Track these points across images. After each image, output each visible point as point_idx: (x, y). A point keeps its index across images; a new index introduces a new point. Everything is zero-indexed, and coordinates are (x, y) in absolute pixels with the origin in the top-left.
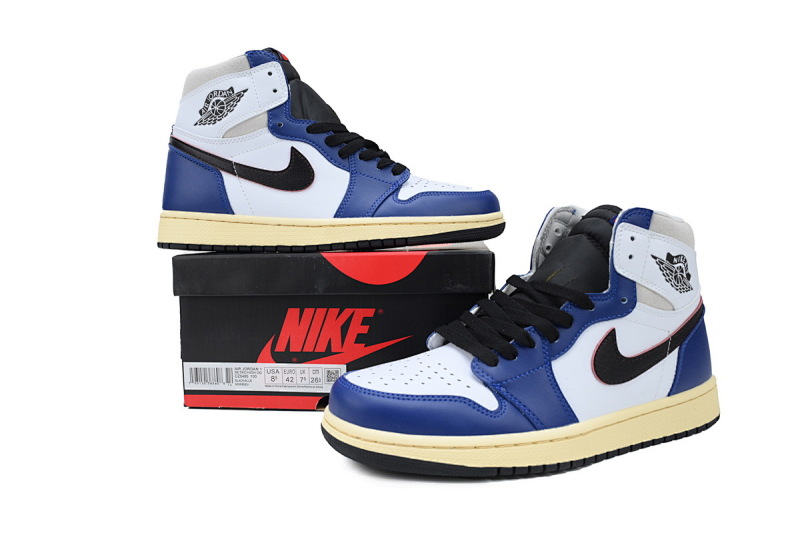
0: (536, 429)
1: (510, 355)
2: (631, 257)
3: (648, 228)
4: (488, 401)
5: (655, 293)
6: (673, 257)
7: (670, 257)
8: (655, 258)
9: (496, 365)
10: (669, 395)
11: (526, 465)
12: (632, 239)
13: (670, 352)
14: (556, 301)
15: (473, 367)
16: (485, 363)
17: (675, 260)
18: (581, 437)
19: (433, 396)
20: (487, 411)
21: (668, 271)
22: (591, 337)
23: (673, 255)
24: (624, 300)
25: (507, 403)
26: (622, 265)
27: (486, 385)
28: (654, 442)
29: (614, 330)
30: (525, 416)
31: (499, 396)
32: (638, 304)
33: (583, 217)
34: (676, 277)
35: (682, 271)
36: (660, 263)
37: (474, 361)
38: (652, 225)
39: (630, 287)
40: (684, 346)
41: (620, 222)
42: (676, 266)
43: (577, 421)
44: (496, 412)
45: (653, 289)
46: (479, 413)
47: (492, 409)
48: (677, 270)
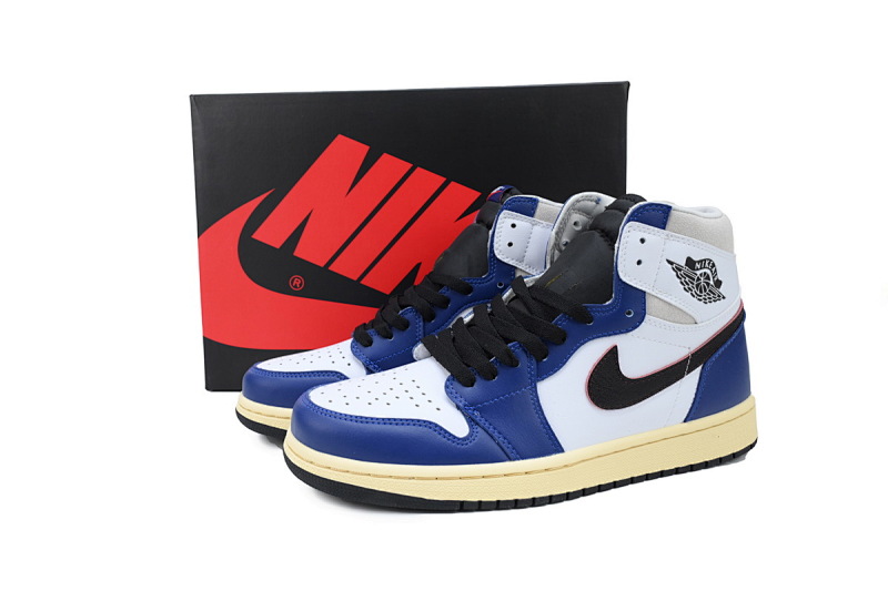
0: (510, 459)
1: (490, 375)
2: (639, 262)
3: (664, 228)
4: (457, 425)
5: (670, 304)
6: (695, 262)
7: (690, 262)
8: (671, 263)
9: (472, 385)
10: (685, 421)
11: (495, 499)
12: (642, 241)
13: (688, 373)
14: (551, 312)
15: (446, 387)
16: (460, 382)
17: (698, 266)
18: (565, 469)
19: (395, 420)
20: (455, 437)
21: (687, 279)
22: (588, 356)
23: (695, 259)
24: (629, 313)
25: (479, 429)
26: (628, 272)
27: (458, 408)
28: (662, 474)
29: (616, 347)
30: (498, 444)
31: (471, 421)
32: (647, 316)
33: (607, 208)
34: (697, 286)
35: (708, 278)
36: (677, 269)
37: (448, 380)
38: (670, 224)
39: (639, 296)
40: (709, 364)
41: (628, 221)
42: (698, 273)
43: (562, 451)
44: (464, 439)
45: (667, 300)
46: (445, 440)
47: (461, 436)
48: (701, 278)
